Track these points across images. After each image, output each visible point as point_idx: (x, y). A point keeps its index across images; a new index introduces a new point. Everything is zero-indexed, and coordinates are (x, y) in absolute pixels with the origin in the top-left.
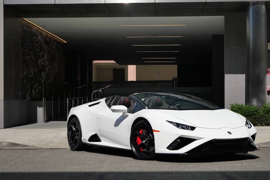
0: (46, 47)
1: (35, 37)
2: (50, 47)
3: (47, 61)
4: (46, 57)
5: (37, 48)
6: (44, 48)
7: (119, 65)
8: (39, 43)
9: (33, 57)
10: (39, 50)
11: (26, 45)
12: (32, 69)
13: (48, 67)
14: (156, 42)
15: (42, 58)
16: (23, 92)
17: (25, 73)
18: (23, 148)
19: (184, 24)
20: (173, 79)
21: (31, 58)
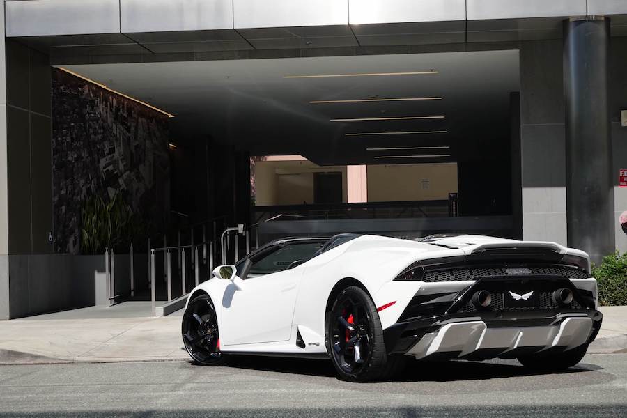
0: (120, 130)
1: (89, 108)
2: (128, 130)
3: (123, 162)
4: (120, 153)
5: (95, 133)
6: (114, 131)
7: (318, 166)
8: (100, 122)
9: (84, 154)
10: (100, 137)
11: (65, 126)
12: (82, 181)
13: (124, 176)
14: (383, 111)
15: (109, 156)
16: (58, 236)
17: (63, 192)
18: (32, 362)
19: (432, 71)
20: (450, 196)
21: (80, 157)
